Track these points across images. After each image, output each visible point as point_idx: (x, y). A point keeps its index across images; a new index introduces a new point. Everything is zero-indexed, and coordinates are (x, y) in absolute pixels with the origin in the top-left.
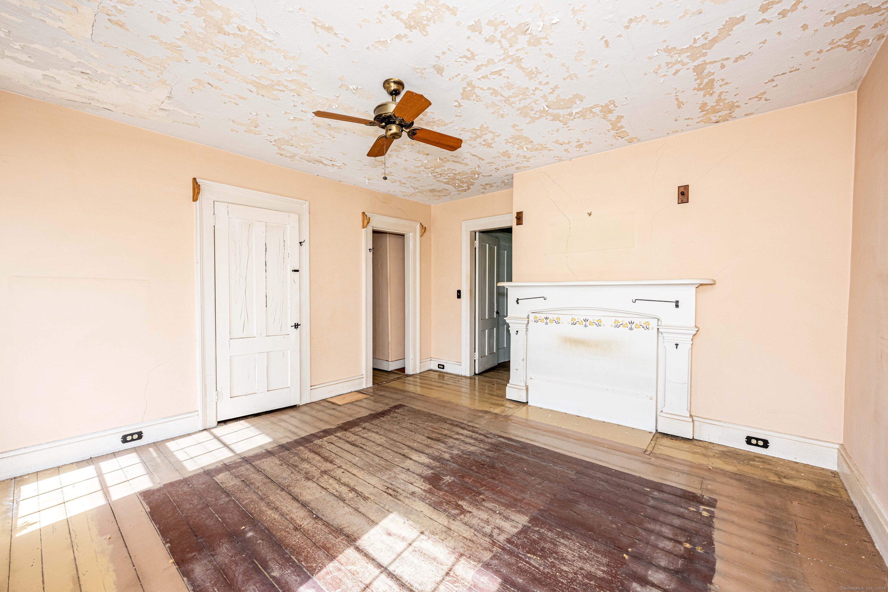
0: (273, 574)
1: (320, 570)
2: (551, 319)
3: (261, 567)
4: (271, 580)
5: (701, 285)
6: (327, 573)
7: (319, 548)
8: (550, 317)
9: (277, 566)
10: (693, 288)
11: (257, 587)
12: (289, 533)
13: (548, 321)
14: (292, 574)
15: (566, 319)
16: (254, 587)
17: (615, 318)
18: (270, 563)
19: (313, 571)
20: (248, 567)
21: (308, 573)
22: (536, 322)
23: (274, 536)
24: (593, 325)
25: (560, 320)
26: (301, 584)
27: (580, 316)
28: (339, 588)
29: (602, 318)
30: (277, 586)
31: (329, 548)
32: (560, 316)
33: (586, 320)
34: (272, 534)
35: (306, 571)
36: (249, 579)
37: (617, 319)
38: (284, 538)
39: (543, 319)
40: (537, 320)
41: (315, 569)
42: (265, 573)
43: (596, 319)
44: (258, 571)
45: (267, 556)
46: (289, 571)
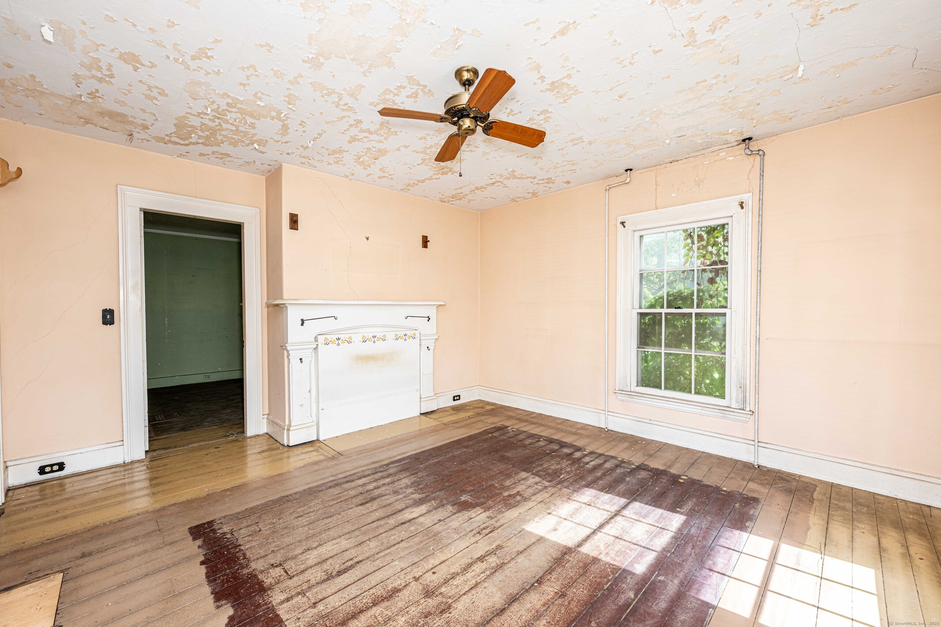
0: (633, 596)
1: (613, 565)
2: (342, 340)
3: (629, 610)
4: (639, 596)
5: (440, 305)
6: (615, 560)
7: (586, 571)
8: (342, 337)
9: (622, 596)
10: (435, 307)
11: (653, 604)
12: (572, 600)
13: (340, 342)
14: (626, 582)
15: (357, 338)
16: (654, 606)
17: (394, 333)
18: (620, 604)
19: (615, 569)
20: (634, 621)
21: (620, 572)
22: (327, 344)
23: (580, 613)
24: (380, 340)
25: (351, 339)
26: (634, 574)
27: (369, 333)
28: (625, 551)
29: (386, 333)
30: (644, 590)
31: (585, 564)
32: (351, 335)
33: (374, 337)
34: (576, 617)
35: (618, 574)
36: (648, 614)
37: (397, 333)
38: (581, 602)
39: (334, 340)
40: (328, 342)
41: (613, 568)
42: (634, 603)
43: (382, 334)
44: (635, 610)
45: (612, 609)
46: (623, 585)
